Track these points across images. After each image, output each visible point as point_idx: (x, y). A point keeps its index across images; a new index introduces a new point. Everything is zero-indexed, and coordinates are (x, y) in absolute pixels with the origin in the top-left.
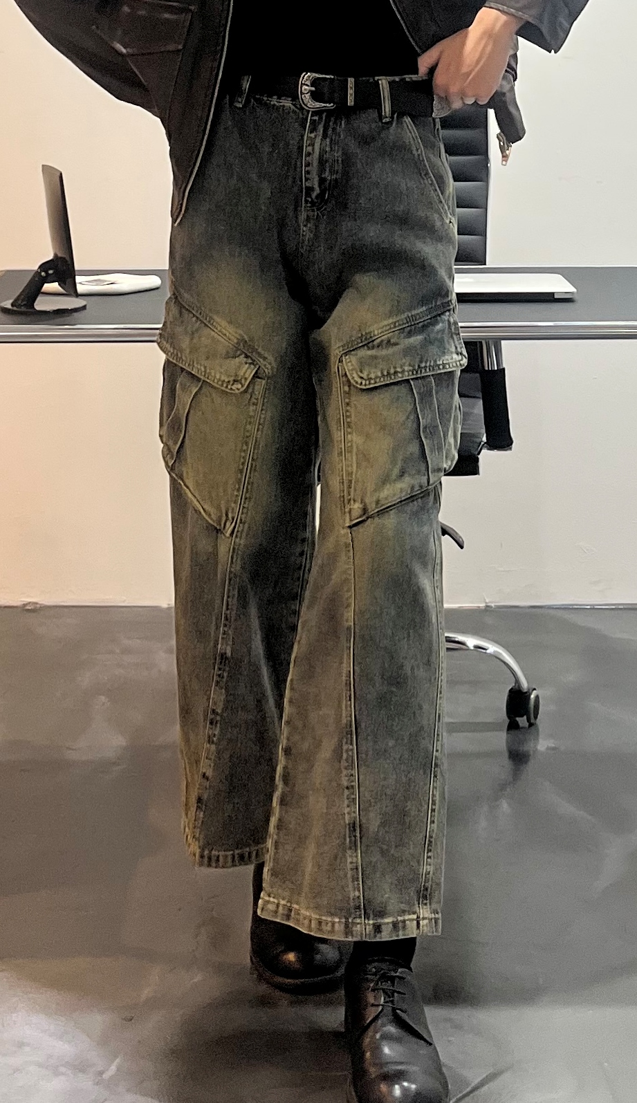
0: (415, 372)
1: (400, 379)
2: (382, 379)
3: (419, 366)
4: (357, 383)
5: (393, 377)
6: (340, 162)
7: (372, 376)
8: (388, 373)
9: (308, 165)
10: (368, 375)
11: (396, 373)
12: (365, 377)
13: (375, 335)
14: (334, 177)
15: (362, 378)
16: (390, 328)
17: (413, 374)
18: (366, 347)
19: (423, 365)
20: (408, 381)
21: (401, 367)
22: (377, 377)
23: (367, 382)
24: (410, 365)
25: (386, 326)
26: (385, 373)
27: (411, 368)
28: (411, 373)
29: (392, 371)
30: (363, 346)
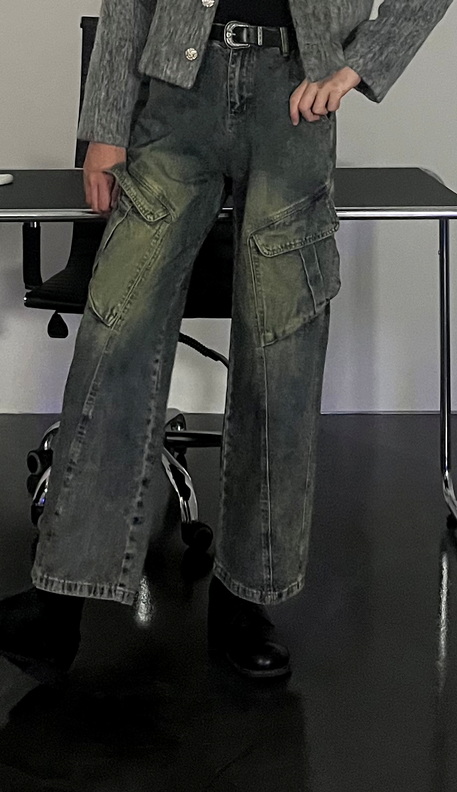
2: (282, 250)
5: (288, 248)
6: (253, 84)
9: (231, 86)
10: (272, 248)
14: (250, 94)
15: (268, 250)
16: (285, 215)
18: (268, 229)
21: (294, 241)
22: (278, 249)
25: (281, 213)
28: (300, 244)
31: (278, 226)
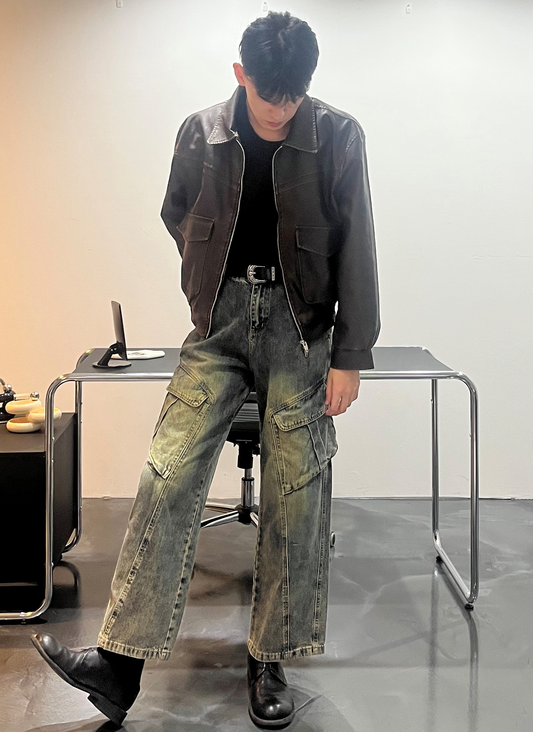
0: (310, 420)
1: (303, 425)
2: (294, 426)
3: (311, 417)
4: (283, 429)
5: (300, 424)
6: (269, 308)
7: (290, 425)
8: (297, 423)
9: (253, 310)
10: (288, 425)
11: (301, 422)
12: (287, 426)
13: (289, 404)
14: (266, 316)
15: (284, 426)
16: (296, 400)
17: (309, 421)
18: (284, 410)
19: (313, 416)
20: (306, 425)
21: (303, 419)
22: (292, 425)
23: (288, 428)
24: (307, 418)
25: (294, 399)
26: (296, 423)
27: (308, 419)
28: (308, 421)
29: (299, 421)
30: (283, 409)
31: (292, 408)
